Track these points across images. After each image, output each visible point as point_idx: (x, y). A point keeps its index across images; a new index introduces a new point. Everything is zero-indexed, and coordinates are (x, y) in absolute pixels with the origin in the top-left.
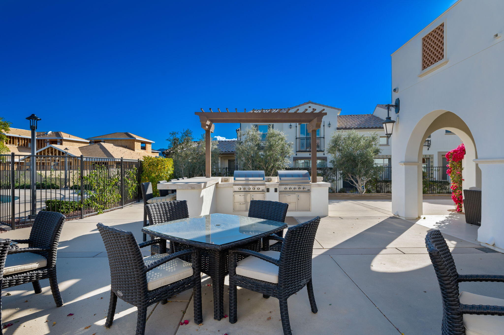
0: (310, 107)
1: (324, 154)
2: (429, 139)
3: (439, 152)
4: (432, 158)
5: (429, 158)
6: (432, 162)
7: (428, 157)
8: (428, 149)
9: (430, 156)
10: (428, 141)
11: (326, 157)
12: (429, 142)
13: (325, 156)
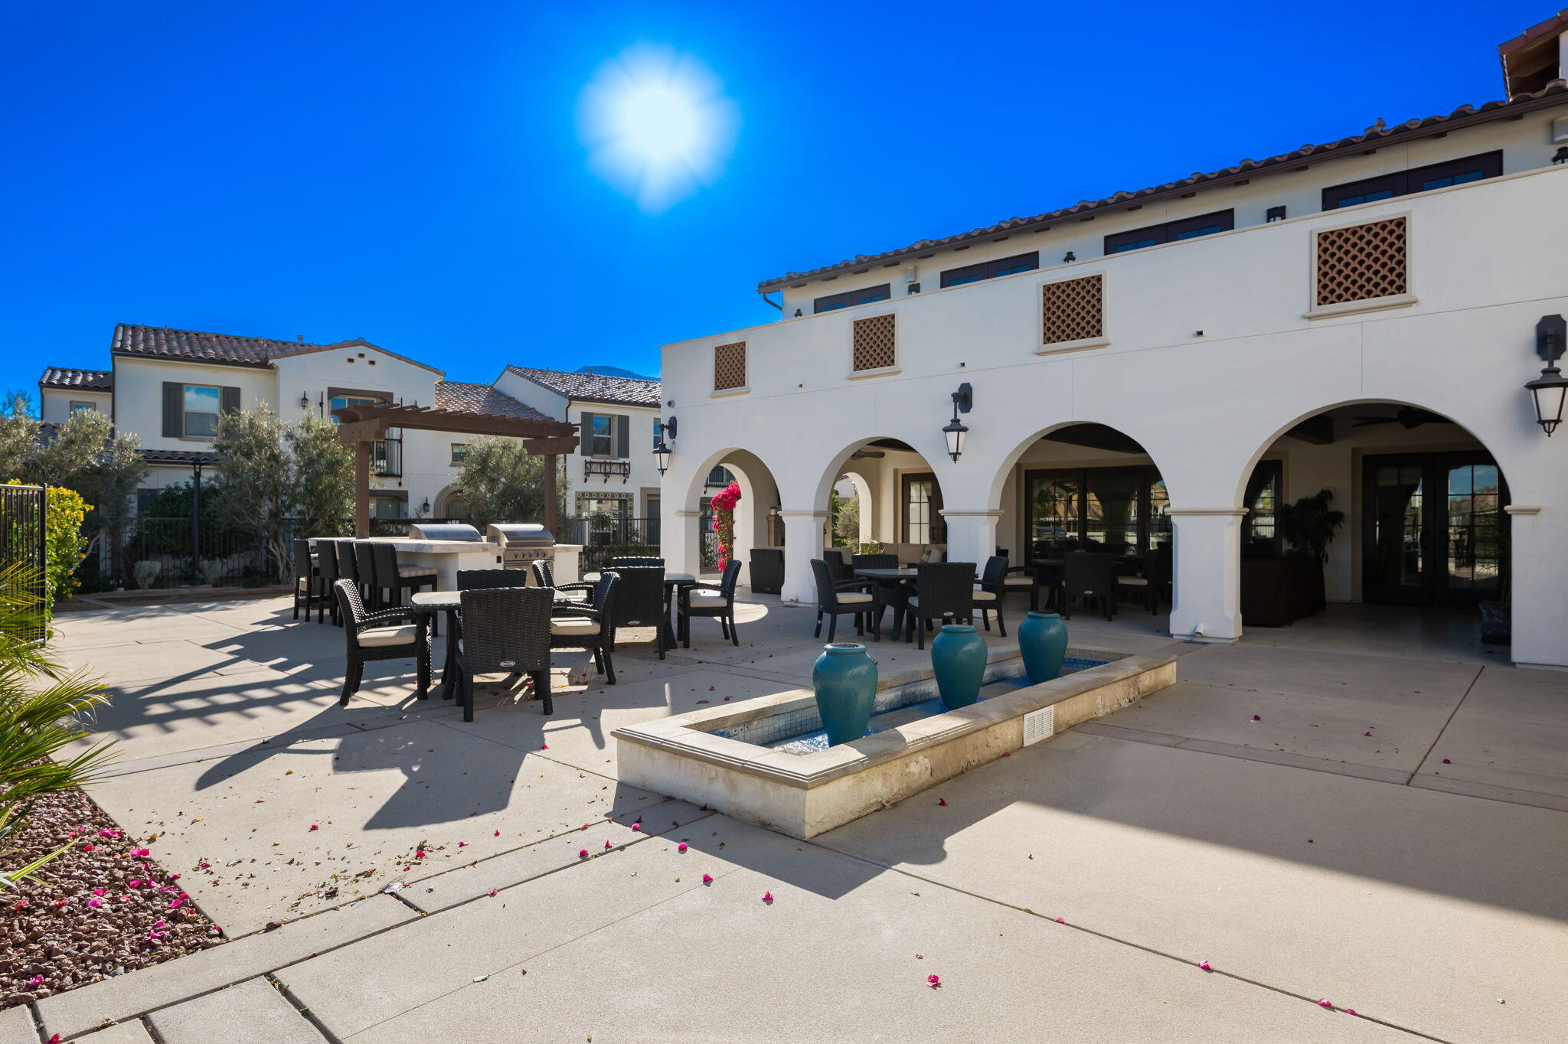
0: (361, 355)
1: (400, 484)
2: (626, 461)
3: (643, 489)
4: (631, 500)
5: (625, 501)
6: (631, 508)
7: (624, 498)
8: (625, 482)
9: (627, 495)
10: (624, 464)
11: (406, 492)
12: (627, 467)
13: (402, 488)
